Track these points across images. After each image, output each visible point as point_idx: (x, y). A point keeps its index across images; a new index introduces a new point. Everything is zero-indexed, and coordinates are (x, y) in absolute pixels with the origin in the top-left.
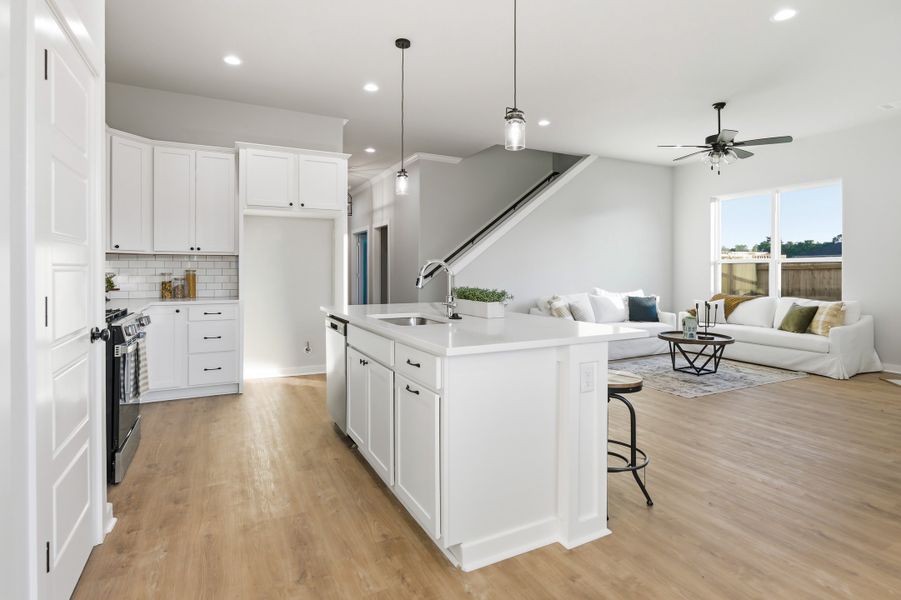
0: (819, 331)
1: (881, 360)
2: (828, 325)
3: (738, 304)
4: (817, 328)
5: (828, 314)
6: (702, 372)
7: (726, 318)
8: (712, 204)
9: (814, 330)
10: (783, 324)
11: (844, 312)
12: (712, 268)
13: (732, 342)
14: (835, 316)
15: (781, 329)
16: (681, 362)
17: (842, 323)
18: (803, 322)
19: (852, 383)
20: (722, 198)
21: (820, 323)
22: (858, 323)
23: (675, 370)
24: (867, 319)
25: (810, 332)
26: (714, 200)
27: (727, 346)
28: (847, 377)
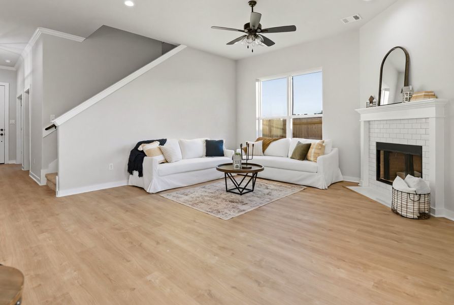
0: (312, 159)
1: (343, 174)
2: (317, 155)
3: (270, 142)
4: (311, 157)
5: (316, 148)
6: (245, 191)
7: (263, 152)
8: (257, 83)
9: (309, 158)
10: (293, 155)
11: (324, 147)
12: (257, 121)
13: (262, 170)
14: (320, 149)
15: (292, 158)
16: (231, 185)
17: (324, 154)
18: (303, 153)
19: (329, 191)
20: (263, 80)
21: (312, 154)
22: (331, 153)
23: (227, 191)
24: (336, 150)
25: (307, 160)
26: (258, 80)
27: (259, 173)
28: (327, 188)
